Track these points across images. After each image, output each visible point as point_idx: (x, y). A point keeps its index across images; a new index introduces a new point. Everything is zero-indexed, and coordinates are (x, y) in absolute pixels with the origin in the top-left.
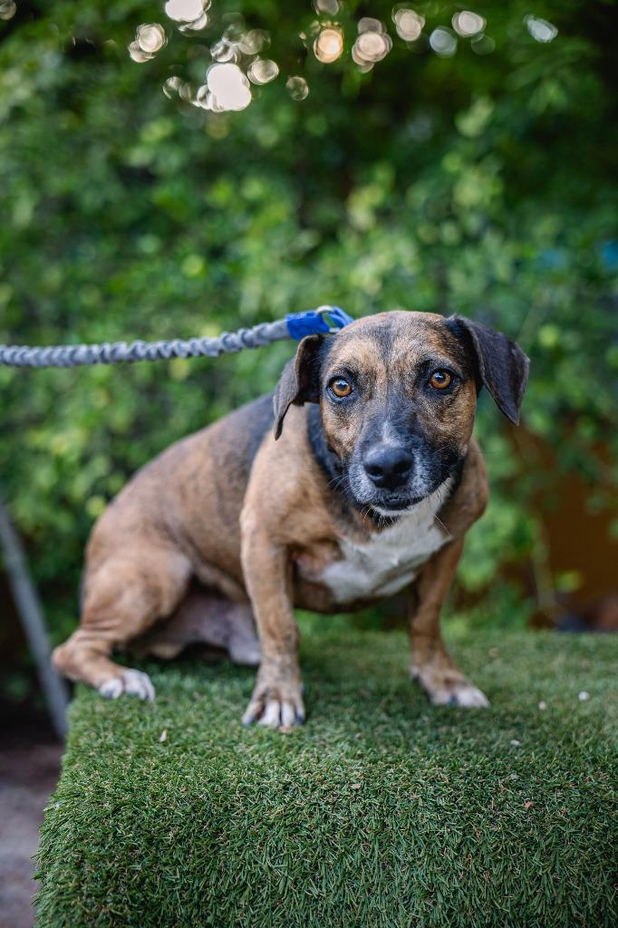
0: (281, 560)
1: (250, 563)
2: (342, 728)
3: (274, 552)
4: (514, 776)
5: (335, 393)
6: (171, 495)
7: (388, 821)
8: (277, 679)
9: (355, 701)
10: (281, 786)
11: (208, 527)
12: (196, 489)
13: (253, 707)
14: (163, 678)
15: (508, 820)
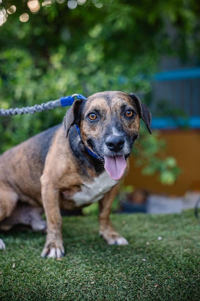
0: (58, 195)
1: (46, 196)
2: (80, 257)
3: (55, 192)
4: (149, 275)
5: (90, 119)
6: (9, 170)
7: (106, 296)
8: (54, 239)
9: (81, 245)
10: (64, 285)
11: (26, 181)
12: (20, 167)
13: (45, 250)
14: (7, 240)
15: (150, 293)
